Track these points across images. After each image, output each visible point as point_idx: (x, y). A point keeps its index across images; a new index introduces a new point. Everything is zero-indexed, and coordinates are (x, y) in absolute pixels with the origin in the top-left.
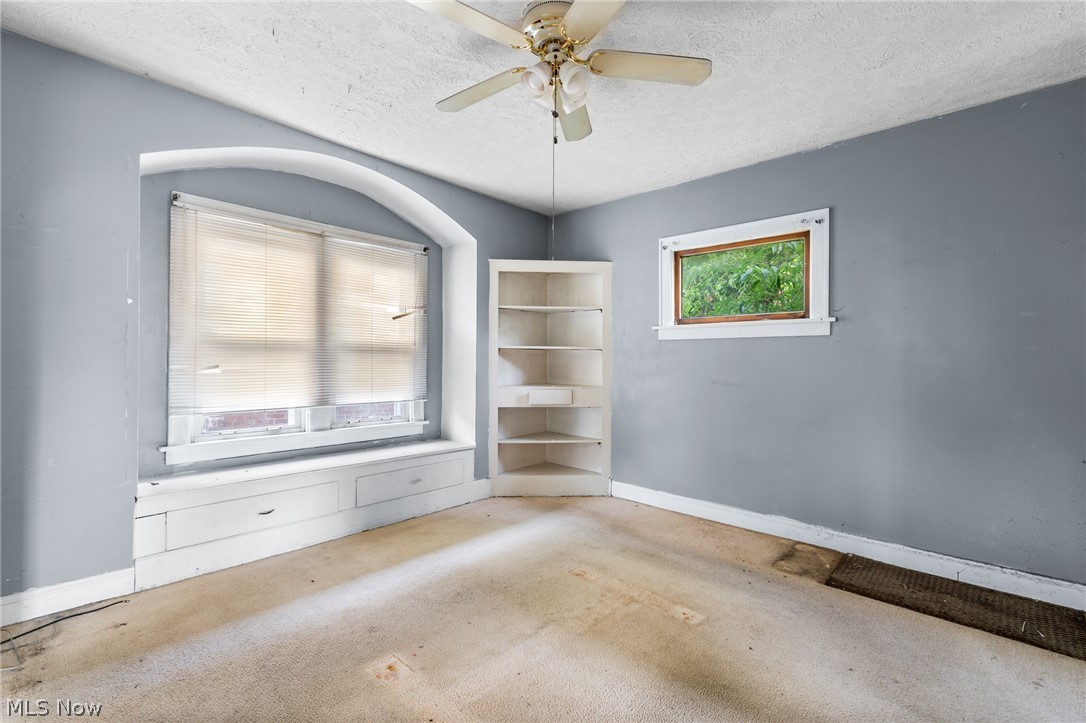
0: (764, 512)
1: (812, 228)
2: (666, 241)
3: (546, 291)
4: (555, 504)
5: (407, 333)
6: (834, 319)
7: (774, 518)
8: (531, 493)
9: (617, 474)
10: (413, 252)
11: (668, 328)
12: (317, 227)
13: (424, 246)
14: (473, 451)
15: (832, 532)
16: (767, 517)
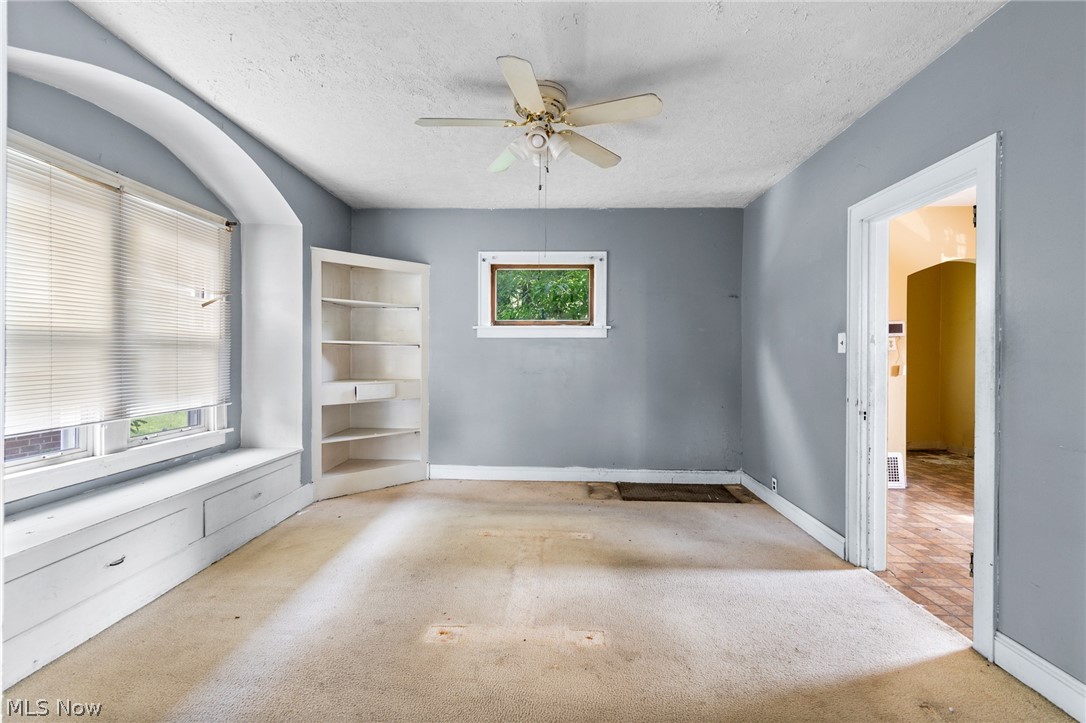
0: (563, 467)
1: (596, 263)
2: (485, 254)
3: (349, 284)
4: (393, 494)
5: (211, 324)
6: (609, 327)
7: (570, 469)
8: (356, 491)
9: (434, 458)
10: (215, 225)
11: (485, 328)
12: (116, 180)
13: (226, 220)
14: (299, 456)
15: (607, 470)
16: (566, 469)
